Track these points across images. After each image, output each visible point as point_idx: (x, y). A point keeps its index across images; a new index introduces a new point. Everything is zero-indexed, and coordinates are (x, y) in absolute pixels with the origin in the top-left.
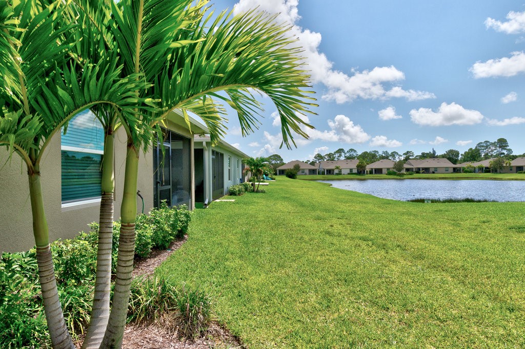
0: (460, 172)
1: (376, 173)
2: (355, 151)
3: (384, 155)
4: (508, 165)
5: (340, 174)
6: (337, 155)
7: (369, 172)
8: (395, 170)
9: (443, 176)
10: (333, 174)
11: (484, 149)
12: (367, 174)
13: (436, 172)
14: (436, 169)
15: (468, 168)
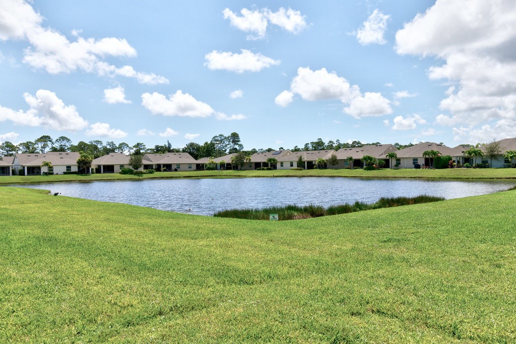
0: (204, 170)
1: (105, 172)
2: (68, 140)
3: (108, 147)
4: (248, 161)
5: (50, 172)
6: (40, 145)
7: (95, 171)
8: (131, 168)
9: (187, 174)
10: (39, 173)
11: (218, 144)
12: (93, 173)
13: (178, 169)
14: (178, 165)
15: (210, 164)
